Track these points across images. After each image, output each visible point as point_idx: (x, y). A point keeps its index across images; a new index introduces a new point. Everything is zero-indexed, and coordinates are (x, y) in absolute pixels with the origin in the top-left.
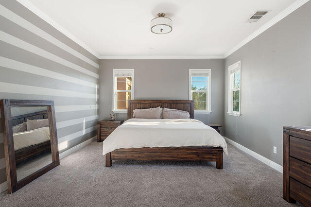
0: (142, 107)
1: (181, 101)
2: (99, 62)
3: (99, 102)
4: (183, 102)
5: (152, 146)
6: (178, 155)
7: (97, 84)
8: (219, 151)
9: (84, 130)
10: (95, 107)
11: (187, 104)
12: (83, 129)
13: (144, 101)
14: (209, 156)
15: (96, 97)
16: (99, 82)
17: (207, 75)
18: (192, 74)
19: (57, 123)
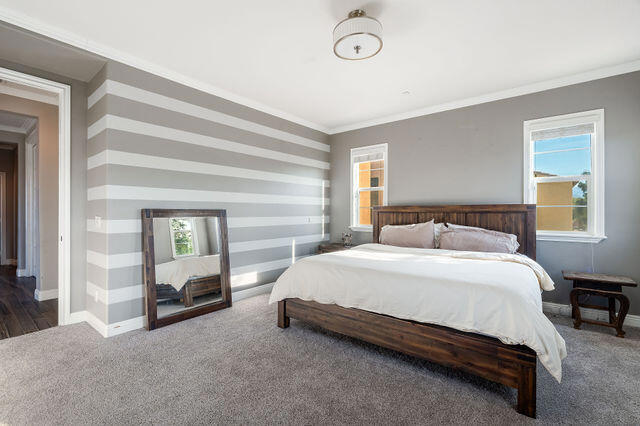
0: (400, 220)
1: (495, 206)
2: (329, 139)
3: (328, 211)
4: (501, 209)
5: (347, 305)
6: (402, 337)
7: (325, 179)
8: (519, 357)
9: (294, 258)
10: (322, 220)
11: (513, 216)
12: (291, 257)
13: (404, 207)
14: (491, 367)
15: (323, 202)
16: (329, 175)
17: (590, 128)
18: (534, 134)
19: (230, 245)
